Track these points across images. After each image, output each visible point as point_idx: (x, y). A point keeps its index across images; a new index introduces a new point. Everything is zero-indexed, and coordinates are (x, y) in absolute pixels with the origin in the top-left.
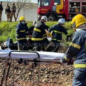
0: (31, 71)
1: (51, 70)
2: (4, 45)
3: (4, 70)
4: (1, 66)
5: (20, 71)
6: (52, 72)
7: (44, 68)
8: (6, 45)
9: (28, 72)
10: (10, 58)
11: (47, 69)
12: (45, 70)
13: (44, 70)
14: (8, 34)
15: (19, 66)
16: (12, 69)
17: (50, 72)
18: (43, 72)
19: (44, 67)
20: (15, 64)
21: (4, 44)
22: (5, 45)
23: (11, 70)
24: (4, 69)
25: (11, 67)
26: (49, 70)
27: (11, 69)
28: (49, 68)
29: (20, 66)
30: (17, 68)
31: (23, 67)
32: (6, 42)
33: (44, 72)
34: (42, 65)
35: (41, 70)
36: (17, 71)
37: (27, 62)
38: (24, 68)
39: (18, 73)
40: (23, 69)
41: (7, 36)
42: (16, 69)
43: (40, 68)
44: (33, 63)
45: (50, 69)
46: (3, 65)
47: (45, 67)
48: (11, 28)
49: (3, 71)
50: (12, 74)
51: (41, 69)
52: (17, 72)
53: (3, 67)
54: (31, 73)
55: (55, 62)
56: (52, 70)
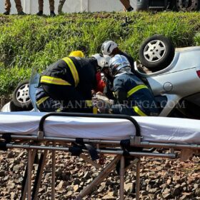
0: (112, 185)
1: (184, 184)
2: (21, 100)
3: (23, 183)
4: (12, 169)
5: (76, 187)
6: (187, 191)
7: (159, 177)
8: (27, 99)
9: (103, 191)
10: (44, 136)
11: (169, 181)
12: (164, 185)
13: (160, 183)
14: (32, 61)
15: (74, 168)
16: (48, 181)
17: (180, 191)
18: (155, 190)
19: (159, 174)
20: (60, 162)
21: (21, 96)
22: (24, 98)
23: (45, 181)
24: (21, 180)
25: (46, 172)
26: (177, 186)
27: (46, 178)
28: (178, 178)
29: (76, 169)
30: (65, 177)
31: (86, 174)
32: (26, 88)
33: (160, 192)
34: (154, 167)
35: (150, 183)
36: (64, 186)
37: (98, 150)
38: (88, 177)
39: (70, 193)
40: (84, 180)
41: (30, 66)
42: (61, 179)
43: (146, 178)
44: (118, 155)
45: (179, 182)
46: (17, 166)
47: (163, 174)
48: (43, 38)
49: (19, 186)
50: (49, 196)
51: (148, 180)
52: (64, 191)
53: (19, 173)
54: (115, 195)
55: (194, 150)
56: (186, 185)
